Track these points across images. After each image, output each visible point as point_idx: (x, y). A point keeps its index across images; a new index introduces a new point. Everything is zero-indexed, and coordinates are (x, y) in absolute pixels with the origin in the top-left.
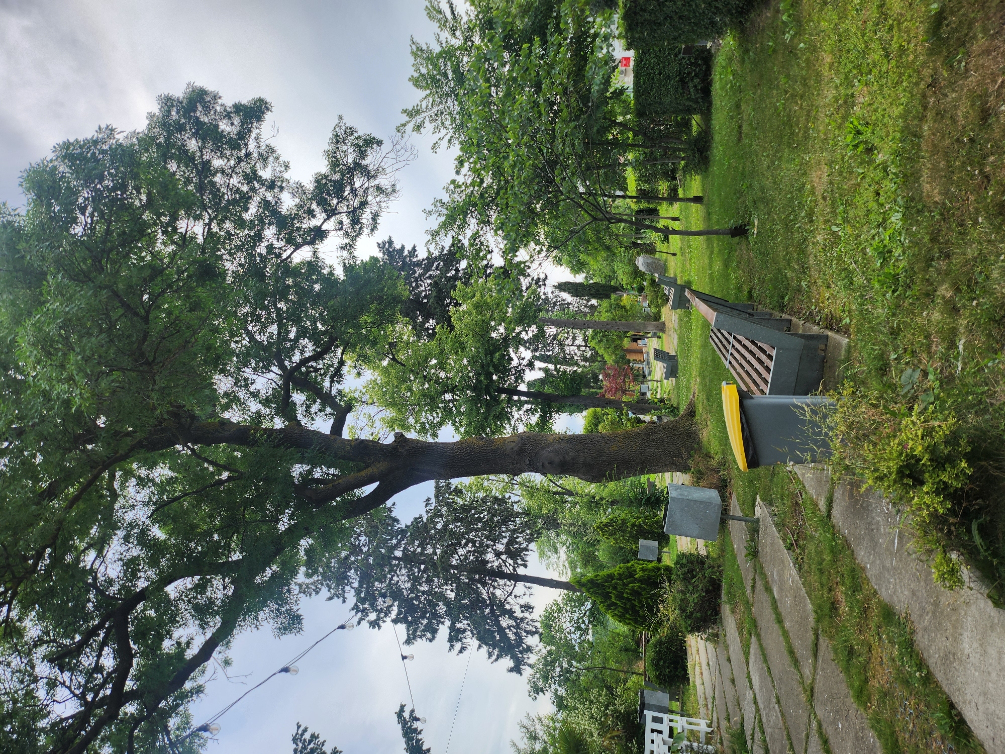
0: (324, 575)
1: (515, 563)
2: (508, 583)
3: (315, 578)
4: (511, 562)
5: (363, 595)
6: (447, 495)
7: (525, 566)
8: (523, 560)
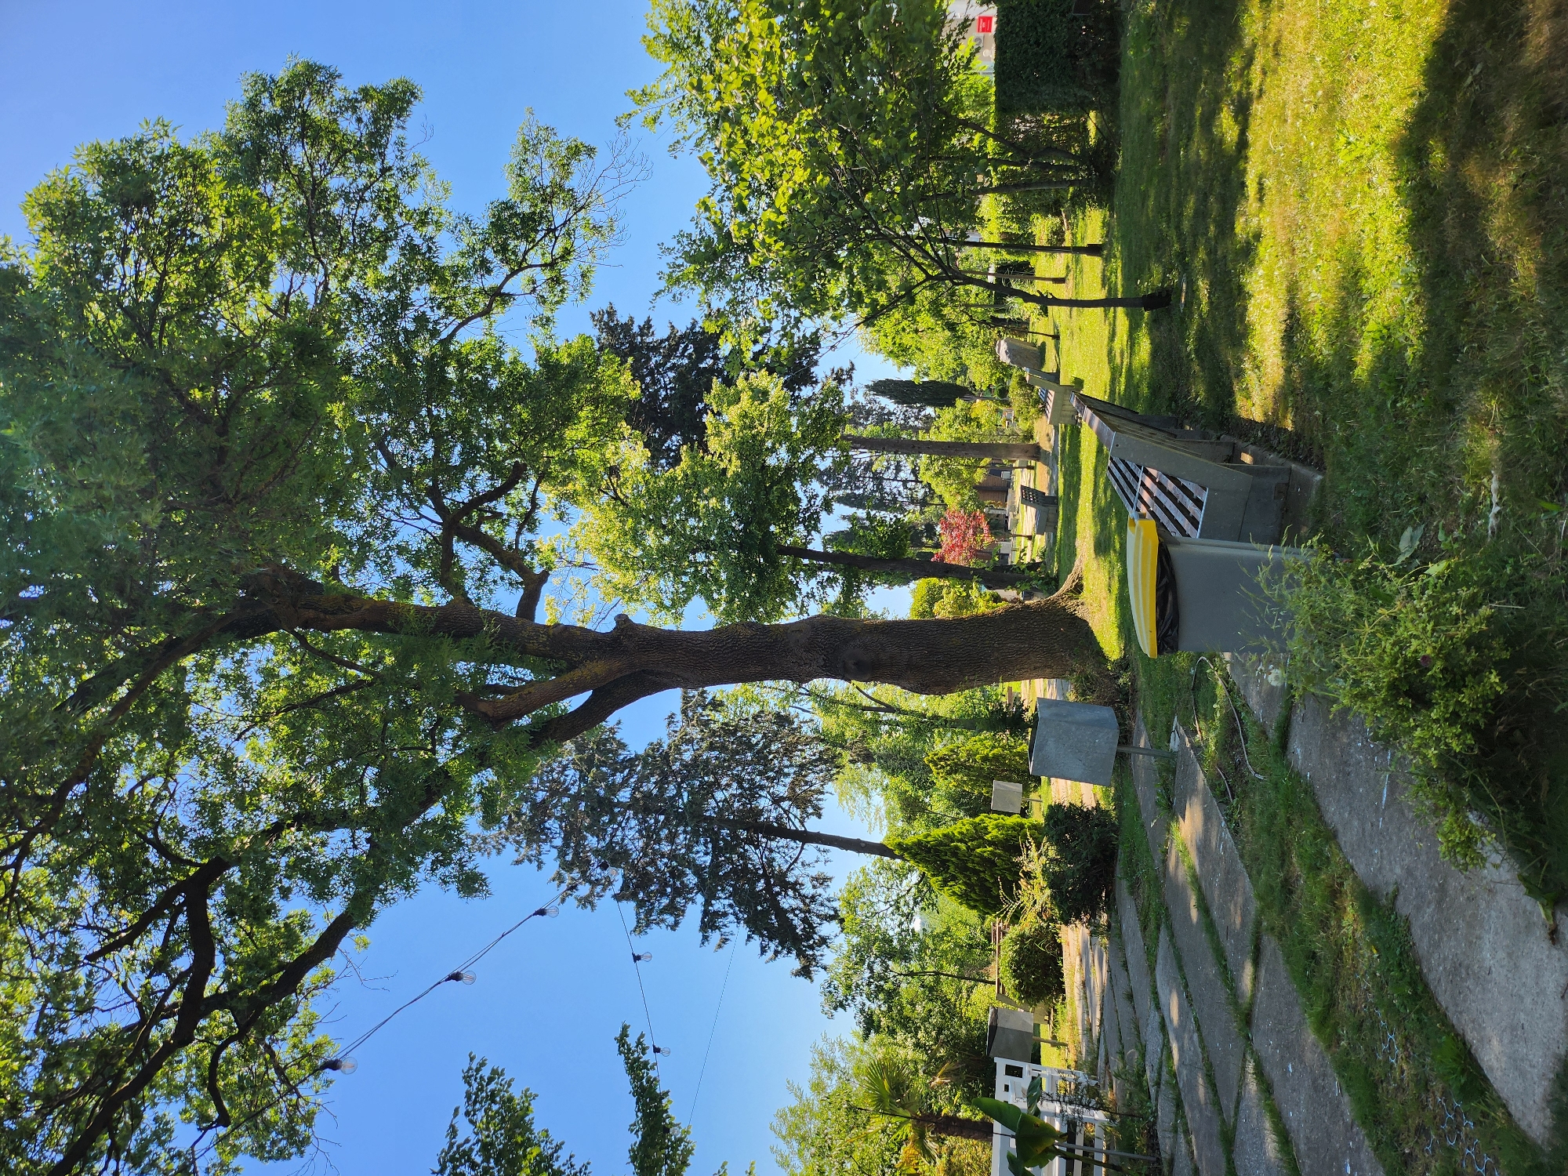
1: (803, 812)
2: (792, 844)
4: (798, 813)
5: (569, 858)
6: (700, 710)
7: (819, 818)
8: (815, 807)
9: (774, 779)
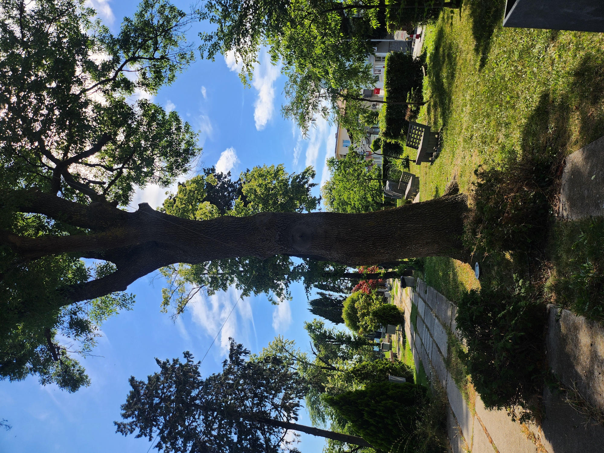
0: (138, 417)
1: (289, 416)
2: (282, 431)
3: (130, 420)
4: (286, 414)
5: (165, 435)
7: (296, 419)
8: (294, 414)
9: (274, 394)
